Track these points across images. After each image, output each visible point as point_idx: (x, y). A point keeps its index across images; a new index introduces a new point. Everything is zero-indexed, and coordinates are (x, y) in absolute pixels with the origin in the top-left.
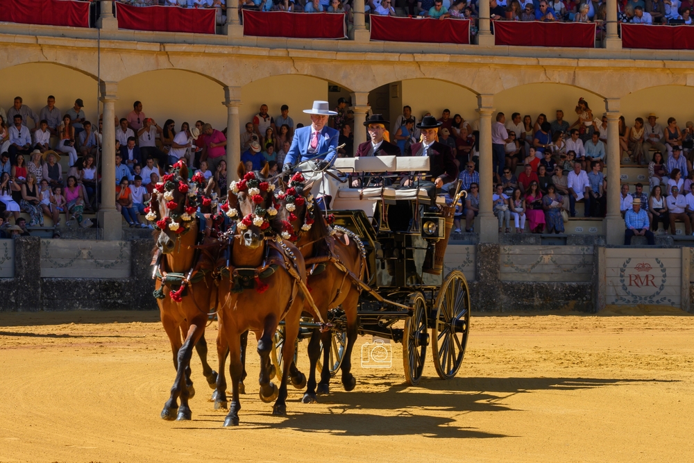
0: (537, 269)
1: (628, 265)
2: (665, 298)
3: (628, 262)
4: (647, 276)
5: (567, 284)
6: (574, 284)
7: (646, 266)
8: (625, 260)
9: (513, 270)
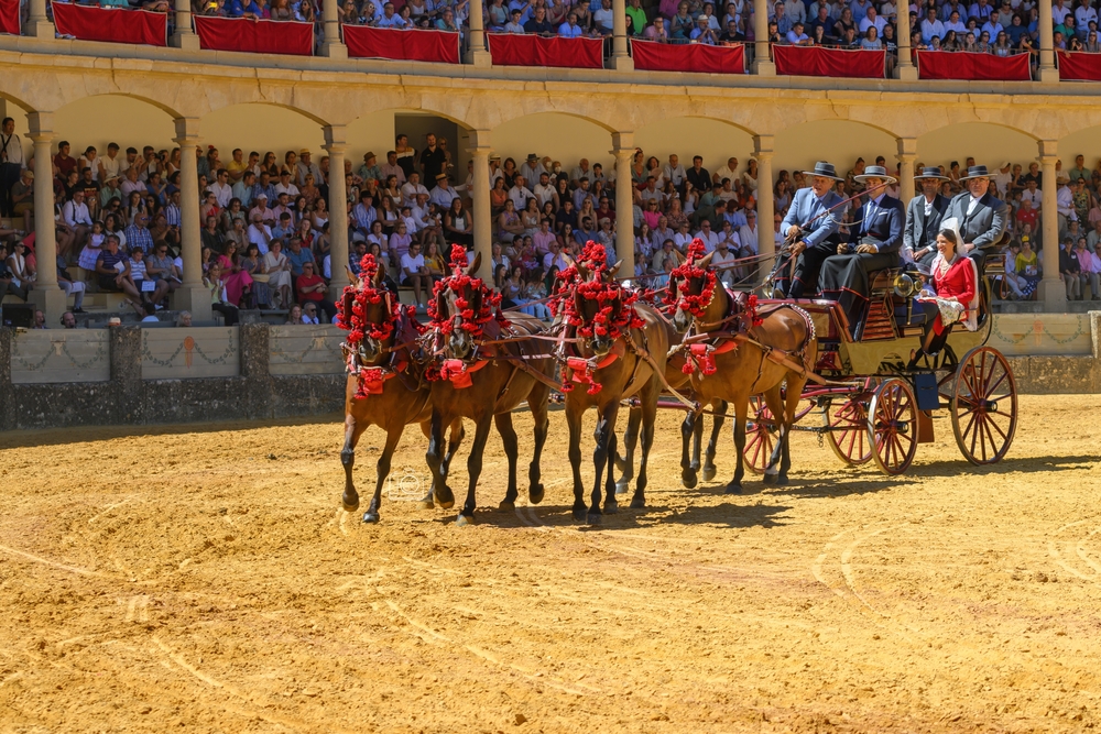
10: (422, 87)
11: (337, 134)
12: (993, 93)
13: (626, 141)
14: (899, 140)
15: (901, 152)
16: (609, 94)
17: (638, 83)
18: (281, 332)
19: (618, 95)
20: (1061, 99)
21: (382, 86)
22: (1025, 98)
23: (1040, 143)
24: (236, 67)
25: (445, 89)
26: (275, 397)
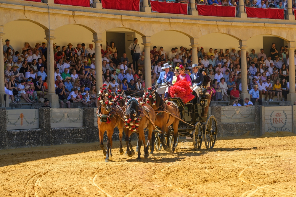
0: (234, 117)
1: (273, 114)
2: (286, 128)
3: (272, 113)
4: (280, 119)
5: (246, 123)
6: (249, 123)
7: (279, 114)
8: (271, 112)
9: (225, 118)
10: (272, 27)
11: (244, 43)
18: (225, 109)
21: (259, 27)
24: (210, 21)
25: (279, 28)
26: (223, 130)
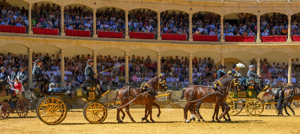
12: (114, 41)
13: (31, 50)
14: (93, 51)
15: (93, 54)
16: (27, 39)
17: (34, 37)
19: (29, 39)
20: (130, 42)
22: (122, 42)
23: (125, 52)
